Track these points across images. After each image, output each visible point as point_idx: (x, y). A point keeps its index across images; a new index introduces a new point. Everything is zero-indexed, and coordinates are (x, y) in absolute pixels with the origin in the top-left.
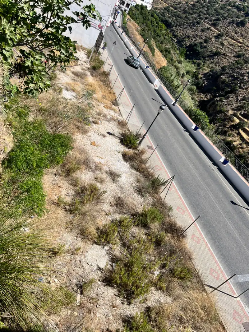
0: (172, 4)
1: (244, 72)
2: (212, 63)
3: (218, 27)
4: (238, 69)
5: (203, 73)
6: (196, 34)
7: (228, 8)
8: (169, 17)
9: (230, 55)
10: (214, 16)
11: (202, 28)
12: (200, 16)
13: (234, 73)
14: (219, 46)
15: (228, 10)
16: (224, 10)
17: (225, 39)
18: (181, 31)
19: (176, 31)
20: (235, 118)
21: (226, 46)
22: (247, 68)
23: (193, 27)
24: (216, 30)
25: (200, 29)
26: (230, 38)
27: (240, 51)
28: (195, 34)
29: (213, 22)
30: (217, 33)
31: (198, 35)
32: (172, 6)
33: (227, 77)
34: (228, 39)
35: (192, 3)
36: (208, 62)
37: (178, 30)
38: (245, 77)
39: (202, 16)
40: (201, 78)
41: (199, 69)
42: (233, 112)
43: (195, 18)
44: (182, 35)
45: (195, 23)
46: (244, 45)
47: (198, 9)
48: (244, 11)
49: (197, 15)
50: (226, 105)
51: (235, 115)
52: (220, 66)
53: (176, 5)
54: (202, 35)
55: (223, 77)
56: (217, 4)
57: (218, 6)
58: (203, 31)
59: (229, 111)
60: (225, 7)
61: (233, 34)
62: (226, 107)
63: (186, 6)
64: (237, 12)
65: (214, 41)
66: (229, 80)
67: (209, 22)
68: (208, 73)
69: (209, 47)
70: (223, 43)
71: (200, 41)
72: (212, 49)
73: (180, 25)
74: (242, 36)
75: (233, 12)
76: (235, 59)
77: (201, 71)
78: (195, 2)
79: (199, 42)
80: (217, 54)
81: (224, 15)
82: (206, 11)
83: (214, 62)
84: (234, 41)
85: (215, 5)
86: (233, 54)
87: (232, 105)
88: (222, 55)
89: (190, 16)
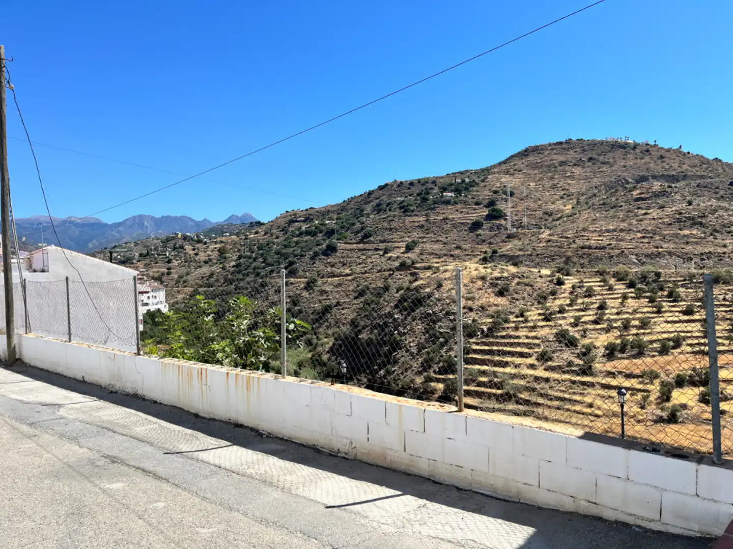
0: (200, 282)
1: (388, 309)
2: (328, 327)
3: (300, 274)
4: (376, 312)
5: (327, 350)
6: (272, 303)
7: (294, 242)
9: (347, 300)
10: (282, 263)
11: (274, 289)
12: (258, 275)
13: (375, 319)
14: (321, 298)
15: (297, 243)
16: (290, 247)
17: (324, 283)
20: (432, 384)
21: (332, 291)
22: (387, 302)
23: (258, 296)
24: (299, 280)
25: (271, 292)
26: (329, 277)
27: (358, 286)
30: (304, 283)
32: (201, 286)
33: (368, 333)
34: (327, 281)
35: (233, 263)
36: (321, 330)
38: (396, 316)
39: (262, 274)
40: (329, 359)
41: (315, 348)
42: (422, 376)
43: (253, 281)
45: (258, 288)
46: (356, 275)
47: (248, 266)
48: (321, 232)
49: (253, 276)
50: (402, 373)
51: (429, 379)
52: (344, 324)
53: (207, 280)
55: (364, 336)
57: (278, 246)
59: (413, 380)
60: (290, 242)
61: (329, 269)
62: (405, 377)
63: (227, 273)
64: (313, 238)
65: (307, 296)
66: (375, 336)
68: (334, 344)
69: (305, 308)
70: (324, 291)
72: (313, 307)
74: (344, 265)
75: (306, 241)
76: (358, 301)
77: (320, 349)
78: (237, 260)
80: (327, 309)
81: (296, 252)
82: (263, 262)
83: (330, 325)
84: (339, 278)
85: (272, 247)
86: (351, 296)
87: (412, 366)
88: (336, 306)
89: (242, 284)
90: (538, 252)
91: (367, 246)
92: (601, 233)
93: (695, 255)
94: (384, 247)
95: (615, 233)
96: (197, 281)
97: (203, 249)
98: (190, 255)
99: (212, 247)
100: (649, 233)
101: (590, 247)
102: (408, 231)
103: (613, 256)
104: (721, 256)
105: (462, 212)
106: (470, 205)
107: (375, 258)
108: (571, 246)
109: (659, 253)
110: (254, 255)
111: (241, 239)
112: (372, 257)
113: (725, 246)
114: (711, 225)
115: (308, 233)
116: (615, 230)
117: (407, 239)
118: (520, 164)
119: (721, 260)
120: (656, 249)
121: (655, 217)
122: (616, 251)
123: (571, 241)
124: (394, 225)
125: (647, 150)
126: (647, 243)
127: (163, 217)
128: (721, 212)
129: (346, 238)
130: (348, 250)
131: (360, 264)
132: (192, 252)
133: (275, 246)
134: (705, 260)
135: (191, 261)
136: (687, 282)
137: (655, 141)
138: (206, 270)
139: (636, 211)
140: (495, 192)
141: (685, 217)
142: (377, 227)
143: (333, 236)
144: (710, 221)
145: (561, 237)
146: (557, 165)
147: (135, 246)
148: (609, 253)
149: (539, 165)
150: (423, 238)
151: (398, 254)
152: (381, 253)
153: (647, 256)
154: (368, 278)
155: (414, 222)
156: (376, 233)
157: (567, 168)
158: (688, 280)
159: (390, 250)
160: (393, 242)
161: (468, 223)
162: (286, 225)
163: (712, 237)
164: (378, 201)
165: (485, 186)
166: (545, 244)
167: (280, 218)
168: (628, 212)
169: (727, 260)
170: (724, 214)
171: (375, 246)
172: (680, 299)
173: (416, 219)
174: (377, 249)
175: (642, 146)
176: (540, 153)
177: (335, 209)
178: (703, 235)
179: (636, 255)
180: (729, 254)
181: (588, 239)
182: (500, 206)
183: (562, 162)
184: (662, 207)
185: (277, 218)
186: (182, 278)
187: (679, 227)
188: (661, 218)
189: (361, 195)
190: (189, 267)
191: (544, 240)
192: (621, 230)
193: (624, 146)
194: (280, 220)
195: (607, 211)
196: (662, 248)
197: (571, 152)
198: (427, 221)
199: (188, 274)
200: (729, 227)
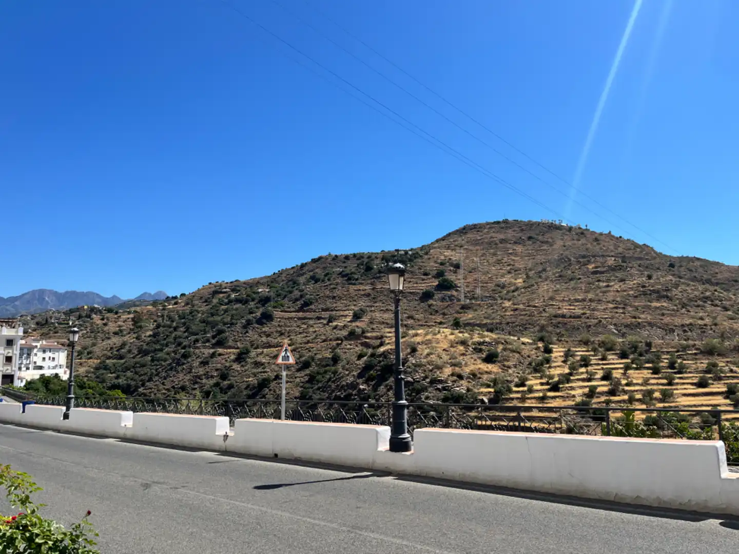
0: (109, 354)
3: (229, 344)
4: (334, 382)
6: (196, 376)
7: (223, 310)
8: (117, 377)
10: (209, 331)
11: (199, 360)
12: (179, 344)
13: (333, 392)
14: (256, 371)
15: (226, 311)
16: (218, 315)
17: (258, 355)
18: (161, 387)
19: (150, 393)
21: (269, 363)
23: (180, 368)
24: (229, 350)
25: (196, 364)
26: (264, 348)
28: (193, 377)
29: (214, 341)
30: (234, 354)
31: (201, 375)
32: (109, 358)
34: (263, 352)
35: (150, 333)
37: (151, 388)
38: (361, 387)
39: (185, 343)
43: (174, 352)
44: (166, 392)
45: (179, 359)
46: (298, 346)
47: (167, 336)
48: (253, 300)
49: (174, 346)
53: (117, 351)
54: (207, 372)
56: (198, 313)
57: (203, 314)
58: (204, 363)
60: (217, 310)
61: (264, 339)
63: (142, 343)
64: (244, 306)
65: (239, 369)
67: (207, 344)
69: (236, 382)
70: (259, 362)
71: (212, 382)
72: (247, 382)
73: (151, 378)
74: (282, 334)
75: (237, 309)
76: (302, 374)
78: (154, 329)
79: (212, 384)
80: (264, 383)
81: (225, 320)
84: (277, 349)
85: (196, 315)
89: (160, 355)
90: (509, 320)
91: (308, 315)
92: (571, 302)
93: (676, 326)
94: (327, 316)
95: (585, 303)
96: (106, 352)
97: (113, 320)
98: (98, 325)
99: (124, 317)
100: (620, 304)
101: (563, 316)
102: (353, 299)
103: (590, 326)
104: (702, 328)
105: (410, 282)
106: (416, 275)
107: (318, 327)
108: (542, 315)
109: (639, 323)
110: (174, 324)
111: (158, 309)
112: (315, 326)
113: (701, 319)
114: (678, 299)
115: (238, 301)
116: (584, 300)
117: (353, 307)
118: (460, 240)
119: (704, 332)
120: (634, 320)
121: (619, 290)
122: (592, 320)
123: (541, 309)
124: (337, 293)
125: (582, 233)
126: (622, 313)
127: (67, 292)
128: (683, 287)
129: (283, 306)
130: (285, 319)
131: (300, 333)
132: (99, 322)
133: (200, 315)
134: (687, 332)
135: (99, 332)
136: (680, 353)
137: (586, 226)
138: (116, 341)
139: (597, 283)
140: (442, 264)
141: (650, 290)
142: (318, 295)
143: (269, 304)
144: (676, 295)
145: (528, 306)
146: (498, 242)
147: (32, 319)
148: (586, 323)
149: (480, 241)
150: (371, 306)
151: (345, 323)
152: (325, 322)
153: (626, 326)
154: (313, 348)
155: (360, 290)
156: (317, 301)
157: (509, 246)
158: (682, 351)
159: (335, 319)
160: (337, 311)
161: (418, 293)
162: (210, 296)
163: (684, 309)
164: (311, 273)
165: (429, 259)
166: (512, 313)
167: (203, 289)
168: (589, 284)
169: (710, 332)
170: (687, 288)
171: (317, 314)
172: (684, 370)
173: (362, 287)
174: (319, 318)
175: (576, 229)
176: (478, 231)
177: (265, 280)
178: (675, 308)
179: (615, 325)
180: (710, 326)
181: (559, 308)
182: (451, 277)
183: (503, 240)
184: (622, 280)
185: (199, 290)
186: (86, 349)
187: (647, 300)
188: (625, 291)
189: (293, 268)
190: (95, 338)
191: (509, 309)
192: (591, 300)
193: (559, 228)
194: (202, 291)
195: (566, 283)
196: (639, 318)
197: (510, 231)
198: (373, 289)
199: (94, 345)
200: (696, 301)
